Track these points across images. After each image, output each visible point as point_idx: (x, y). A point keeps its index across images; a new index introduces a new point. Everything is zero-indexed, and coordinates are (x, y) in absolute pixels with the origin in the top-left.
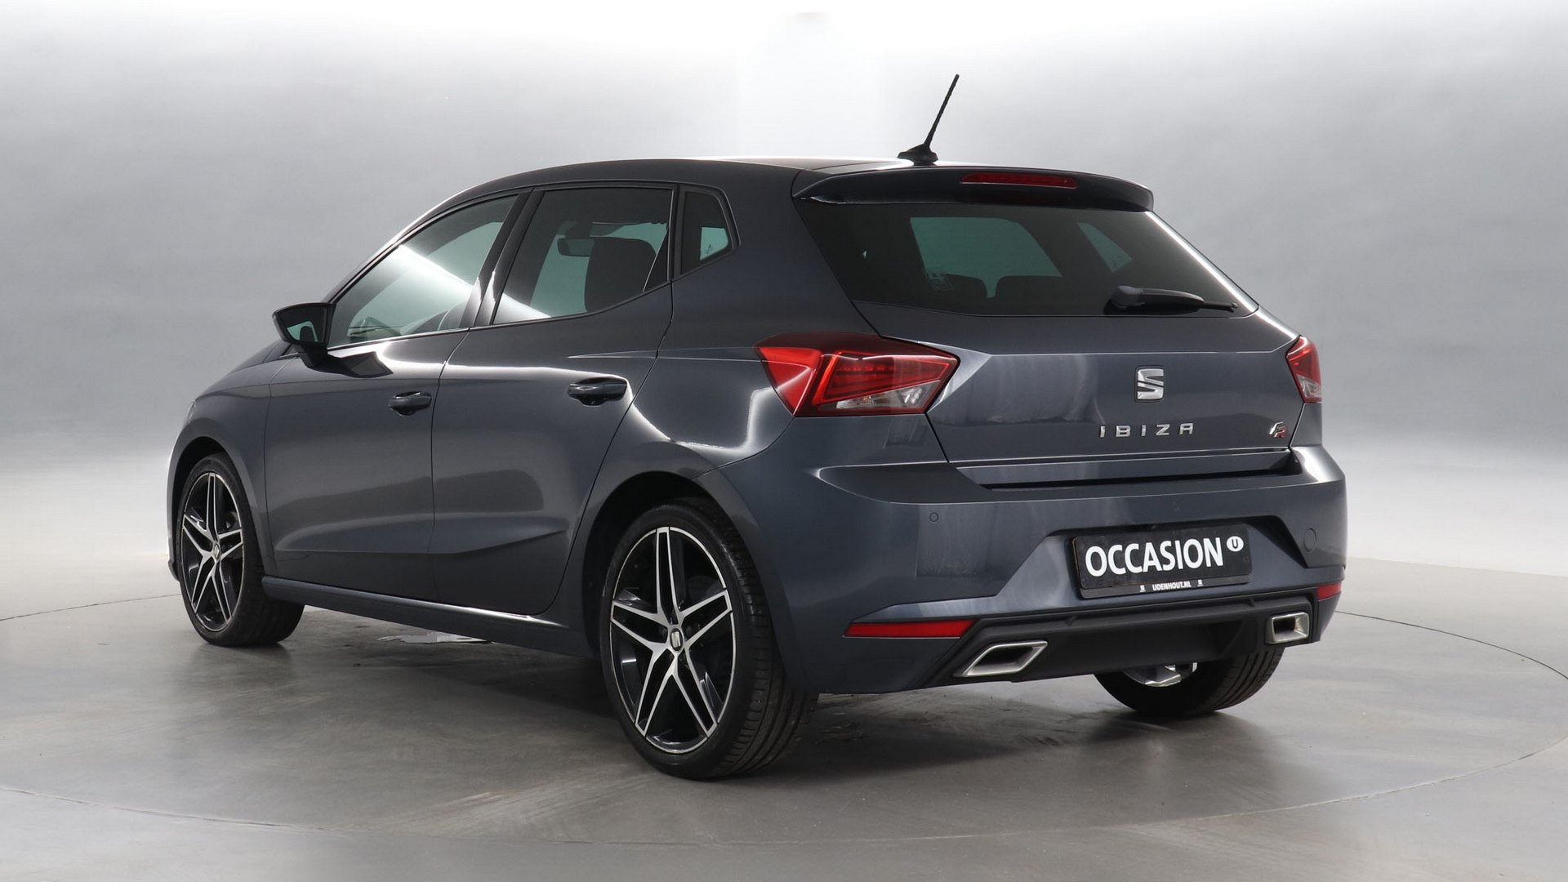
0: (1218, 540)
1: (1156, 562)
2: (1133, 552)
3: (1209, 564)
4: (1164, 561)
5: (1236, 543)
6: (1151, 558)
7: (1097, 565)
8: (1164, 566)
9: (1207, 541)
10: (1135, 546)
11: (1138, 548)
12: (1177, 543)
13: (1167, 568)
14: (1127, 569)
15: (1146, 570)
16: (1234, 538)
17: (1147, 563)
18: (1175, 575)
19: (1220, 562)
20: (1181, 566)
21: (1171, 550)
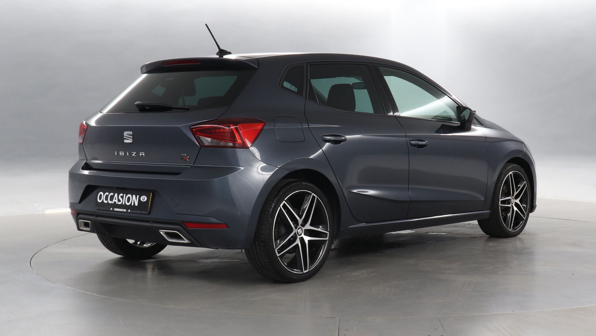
0: (138, 196)
1: (116, 201)
2: (111, 196)
3: (133, 204)
4: (119, 201)
5: (144, 198)
6: (115, 199)
7: (100, 199)
8: (119, 202)
9: (134, 196)
10: (112, 194)
11: (113, 195)
12: (125, 195)
13: (120, 203)
14: (108, 202)
15: (113, 203)
16: (144, 196)
17: (114, 200)
18: (121, 206)
19: (136, 204)
20: (124, 204)
21: (122, 197)
